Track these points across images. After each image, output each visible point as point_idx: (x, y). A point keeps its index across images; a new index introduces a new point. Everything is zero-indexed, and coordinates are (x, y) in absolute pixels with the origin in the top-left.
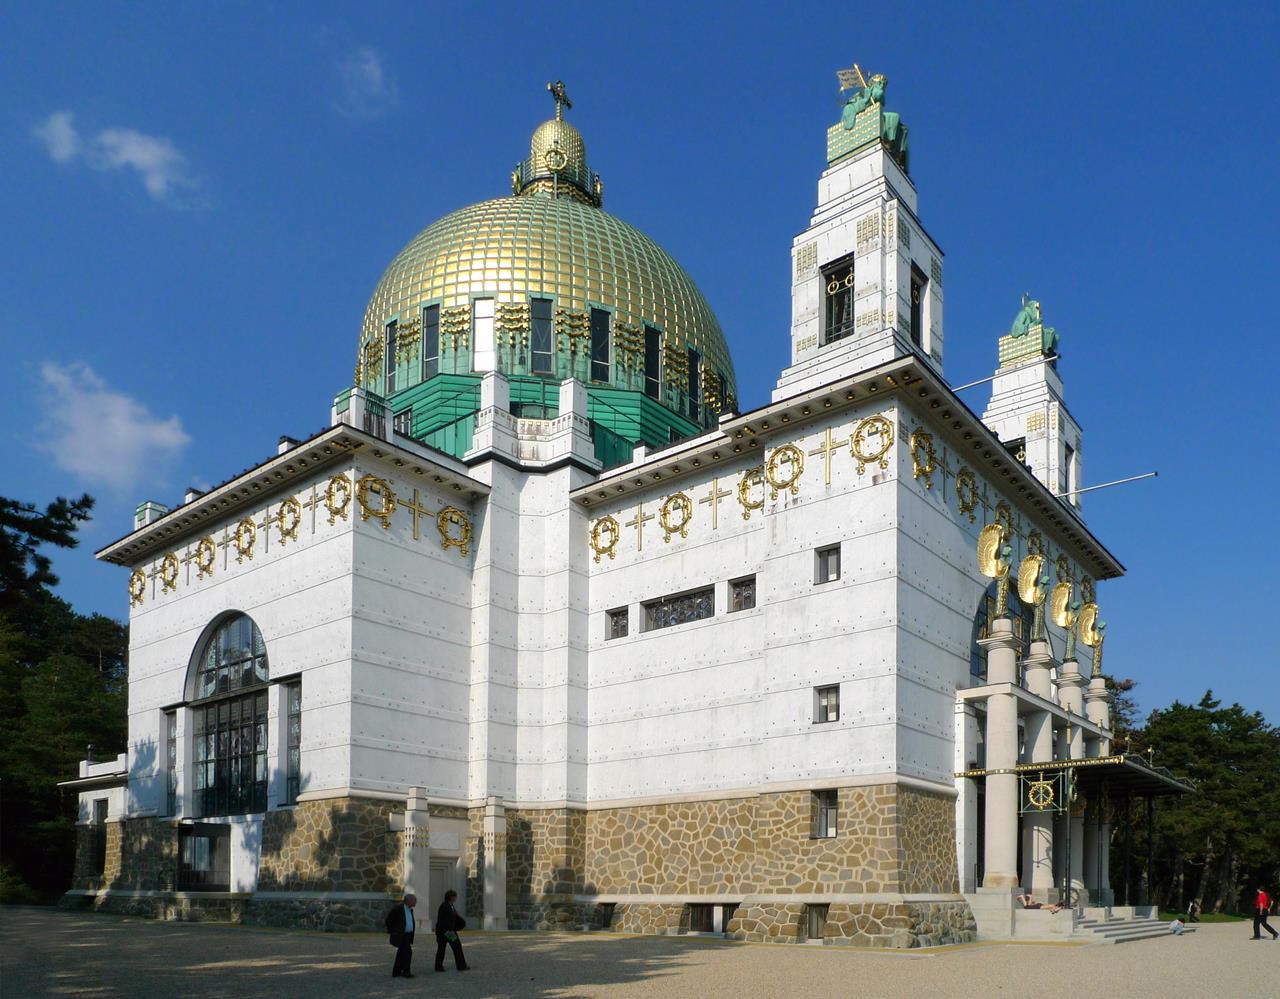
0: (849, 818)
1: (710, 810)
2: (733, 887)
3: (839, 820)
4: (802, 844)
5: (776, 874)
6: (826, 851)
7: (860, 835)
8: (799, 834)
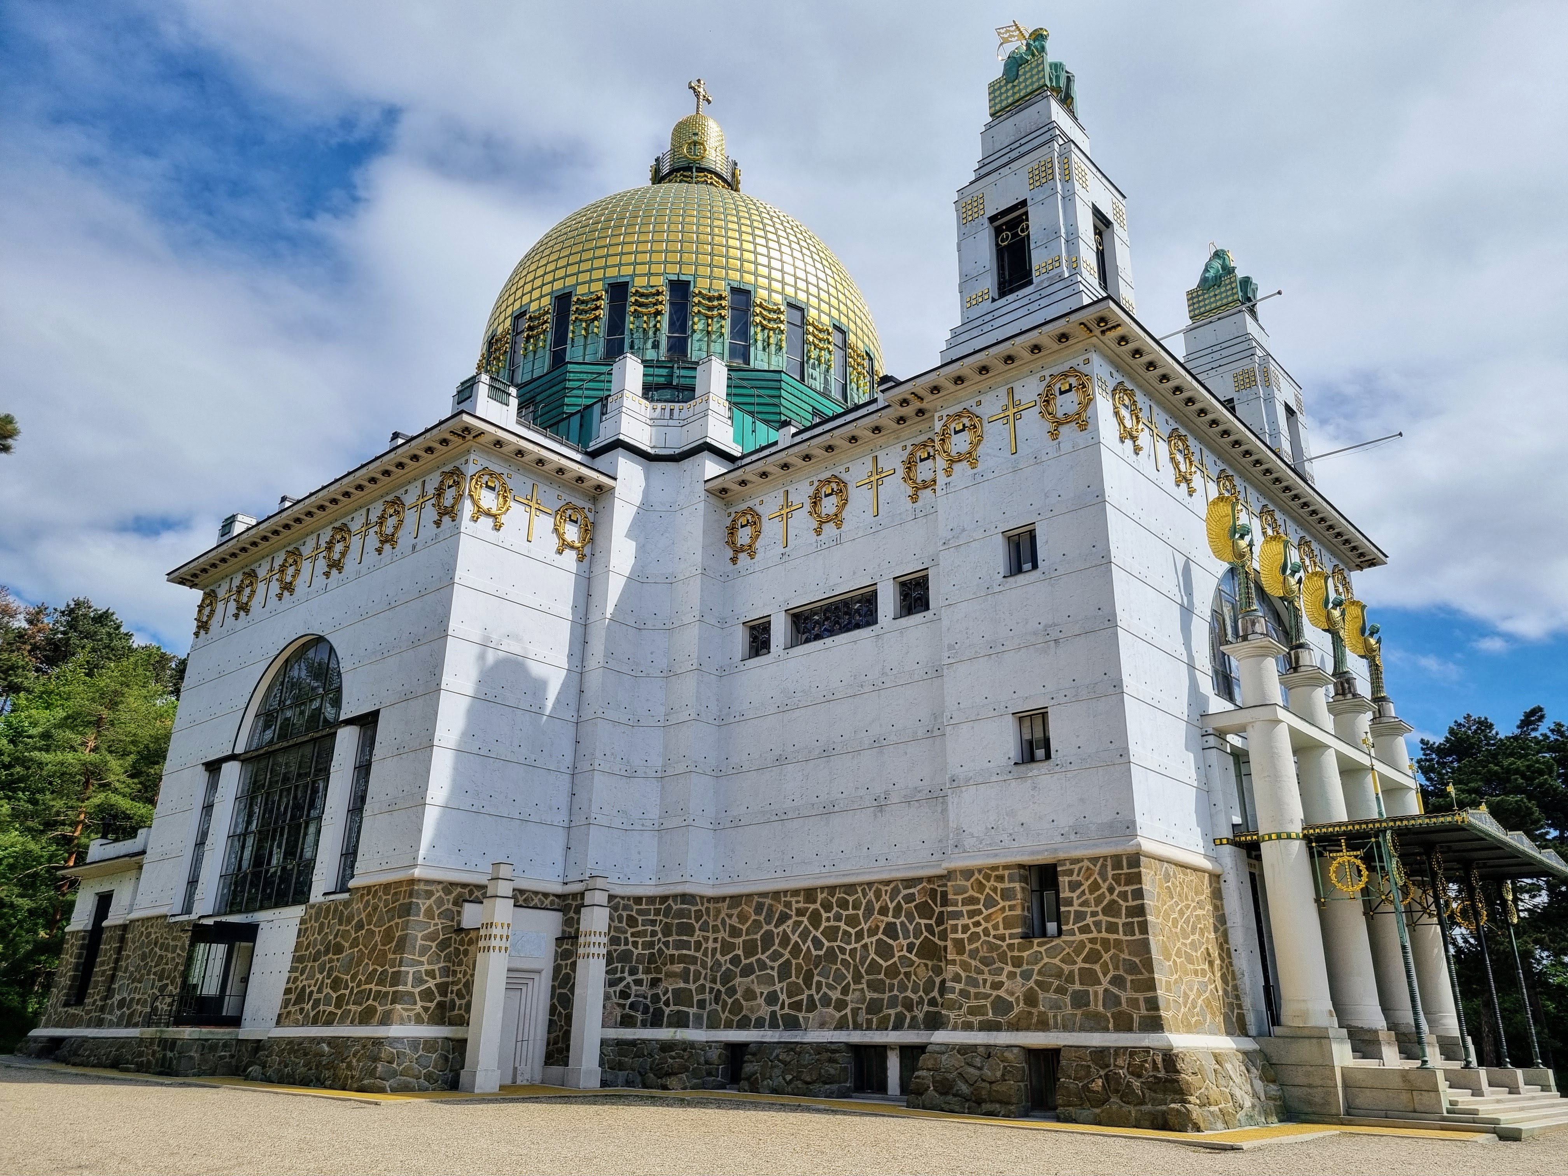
0: (1076, 907)
1: (878, 897)
2: (913, 1018)
3: (1063, 909)
4: (1011, 947)
5: (977, 996)
6: (1046, 960)
7: (1095, 934)
8: (1007, 932)
